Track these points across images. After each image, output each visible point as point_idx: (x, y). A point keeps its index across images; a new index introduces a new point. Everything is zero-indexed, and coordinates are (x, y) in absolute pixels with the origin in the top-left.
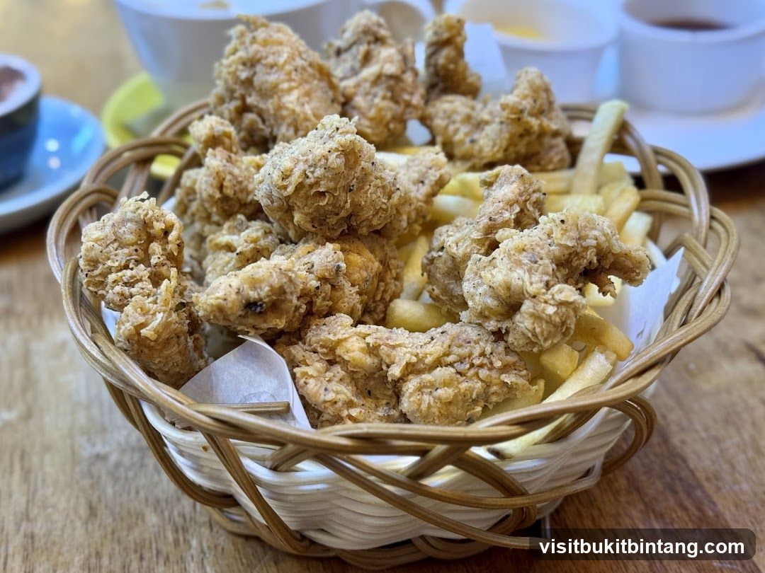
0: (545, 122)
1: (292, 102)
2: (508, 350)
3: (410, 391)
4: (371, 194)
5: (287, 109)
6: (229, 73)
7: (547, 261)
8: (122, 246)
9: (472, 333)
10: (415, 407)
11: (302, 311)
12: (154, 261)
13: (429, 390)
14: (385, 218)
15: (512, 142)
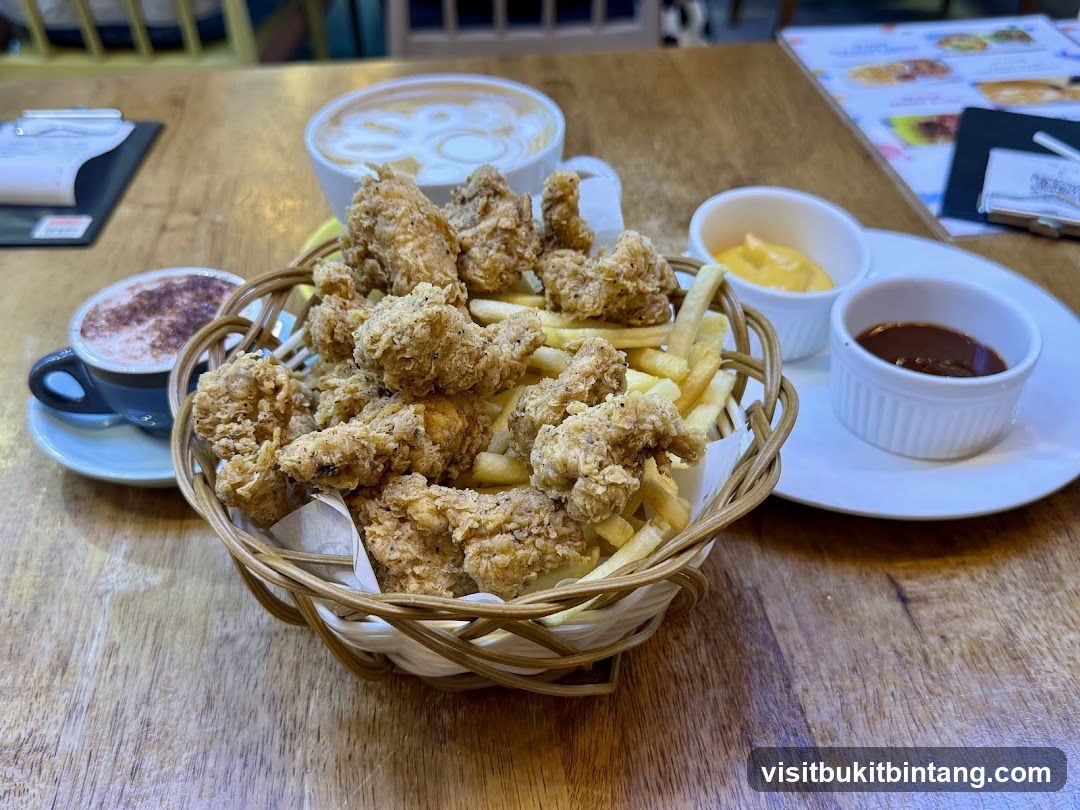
0: (642, 284)
1: (406, 254)
2: (566, 520)
3: (470, 555)
4: (457, 361)
5: (402, 259)
6: (354, 220)
7: (603, 443)
8: (232, 399)
9: (534, 501)
10: (473, 570)
11: (380, 470)
12: (261, 417)
13: (487, 555)
14: (472, 380)
15: (610, 300)
